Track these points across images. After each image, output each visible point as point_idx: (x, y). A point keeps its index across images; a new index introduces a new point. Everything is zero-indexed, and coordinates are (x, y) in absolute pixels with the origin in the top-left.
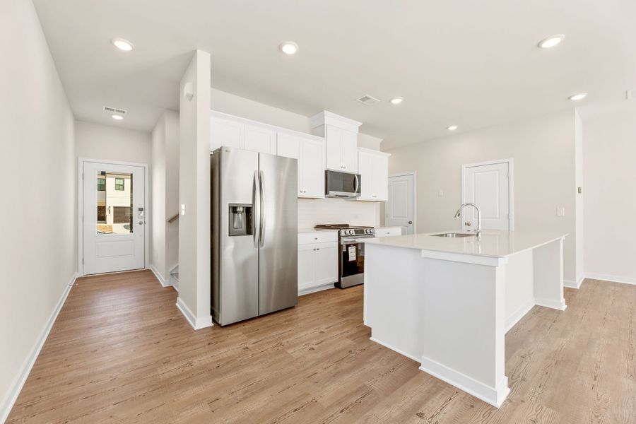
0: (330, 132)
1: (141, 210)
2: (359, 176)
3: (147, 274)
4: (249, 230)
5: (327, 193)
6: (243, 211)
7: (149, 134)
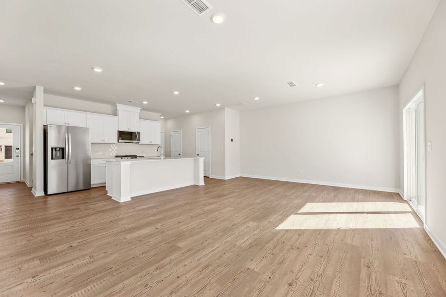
0: (120, 113)
1: (18, 149)
2: (139, 133)
3: (23, 183)
4: (63, 158)
5: (118, 141)
6: (59, 150)
7: (23, 108)
